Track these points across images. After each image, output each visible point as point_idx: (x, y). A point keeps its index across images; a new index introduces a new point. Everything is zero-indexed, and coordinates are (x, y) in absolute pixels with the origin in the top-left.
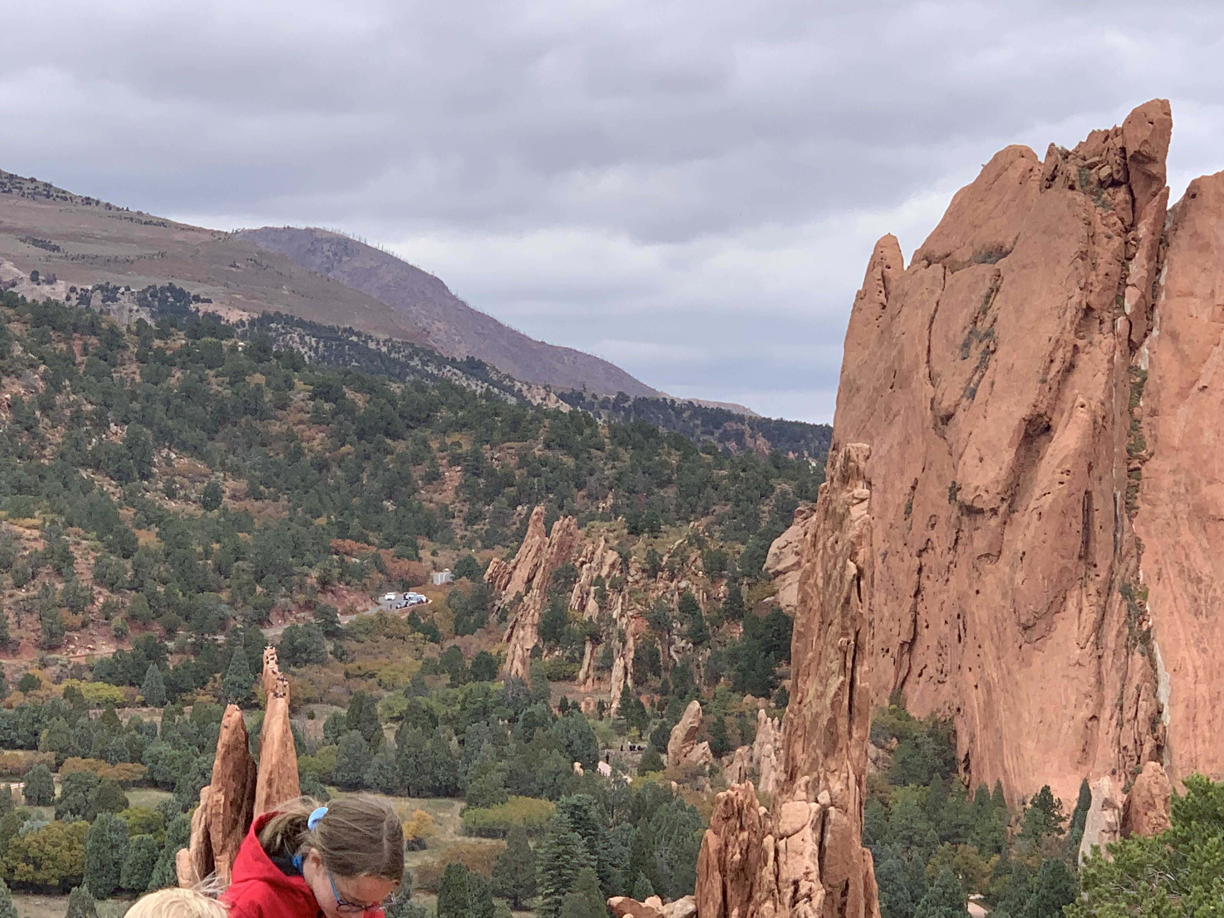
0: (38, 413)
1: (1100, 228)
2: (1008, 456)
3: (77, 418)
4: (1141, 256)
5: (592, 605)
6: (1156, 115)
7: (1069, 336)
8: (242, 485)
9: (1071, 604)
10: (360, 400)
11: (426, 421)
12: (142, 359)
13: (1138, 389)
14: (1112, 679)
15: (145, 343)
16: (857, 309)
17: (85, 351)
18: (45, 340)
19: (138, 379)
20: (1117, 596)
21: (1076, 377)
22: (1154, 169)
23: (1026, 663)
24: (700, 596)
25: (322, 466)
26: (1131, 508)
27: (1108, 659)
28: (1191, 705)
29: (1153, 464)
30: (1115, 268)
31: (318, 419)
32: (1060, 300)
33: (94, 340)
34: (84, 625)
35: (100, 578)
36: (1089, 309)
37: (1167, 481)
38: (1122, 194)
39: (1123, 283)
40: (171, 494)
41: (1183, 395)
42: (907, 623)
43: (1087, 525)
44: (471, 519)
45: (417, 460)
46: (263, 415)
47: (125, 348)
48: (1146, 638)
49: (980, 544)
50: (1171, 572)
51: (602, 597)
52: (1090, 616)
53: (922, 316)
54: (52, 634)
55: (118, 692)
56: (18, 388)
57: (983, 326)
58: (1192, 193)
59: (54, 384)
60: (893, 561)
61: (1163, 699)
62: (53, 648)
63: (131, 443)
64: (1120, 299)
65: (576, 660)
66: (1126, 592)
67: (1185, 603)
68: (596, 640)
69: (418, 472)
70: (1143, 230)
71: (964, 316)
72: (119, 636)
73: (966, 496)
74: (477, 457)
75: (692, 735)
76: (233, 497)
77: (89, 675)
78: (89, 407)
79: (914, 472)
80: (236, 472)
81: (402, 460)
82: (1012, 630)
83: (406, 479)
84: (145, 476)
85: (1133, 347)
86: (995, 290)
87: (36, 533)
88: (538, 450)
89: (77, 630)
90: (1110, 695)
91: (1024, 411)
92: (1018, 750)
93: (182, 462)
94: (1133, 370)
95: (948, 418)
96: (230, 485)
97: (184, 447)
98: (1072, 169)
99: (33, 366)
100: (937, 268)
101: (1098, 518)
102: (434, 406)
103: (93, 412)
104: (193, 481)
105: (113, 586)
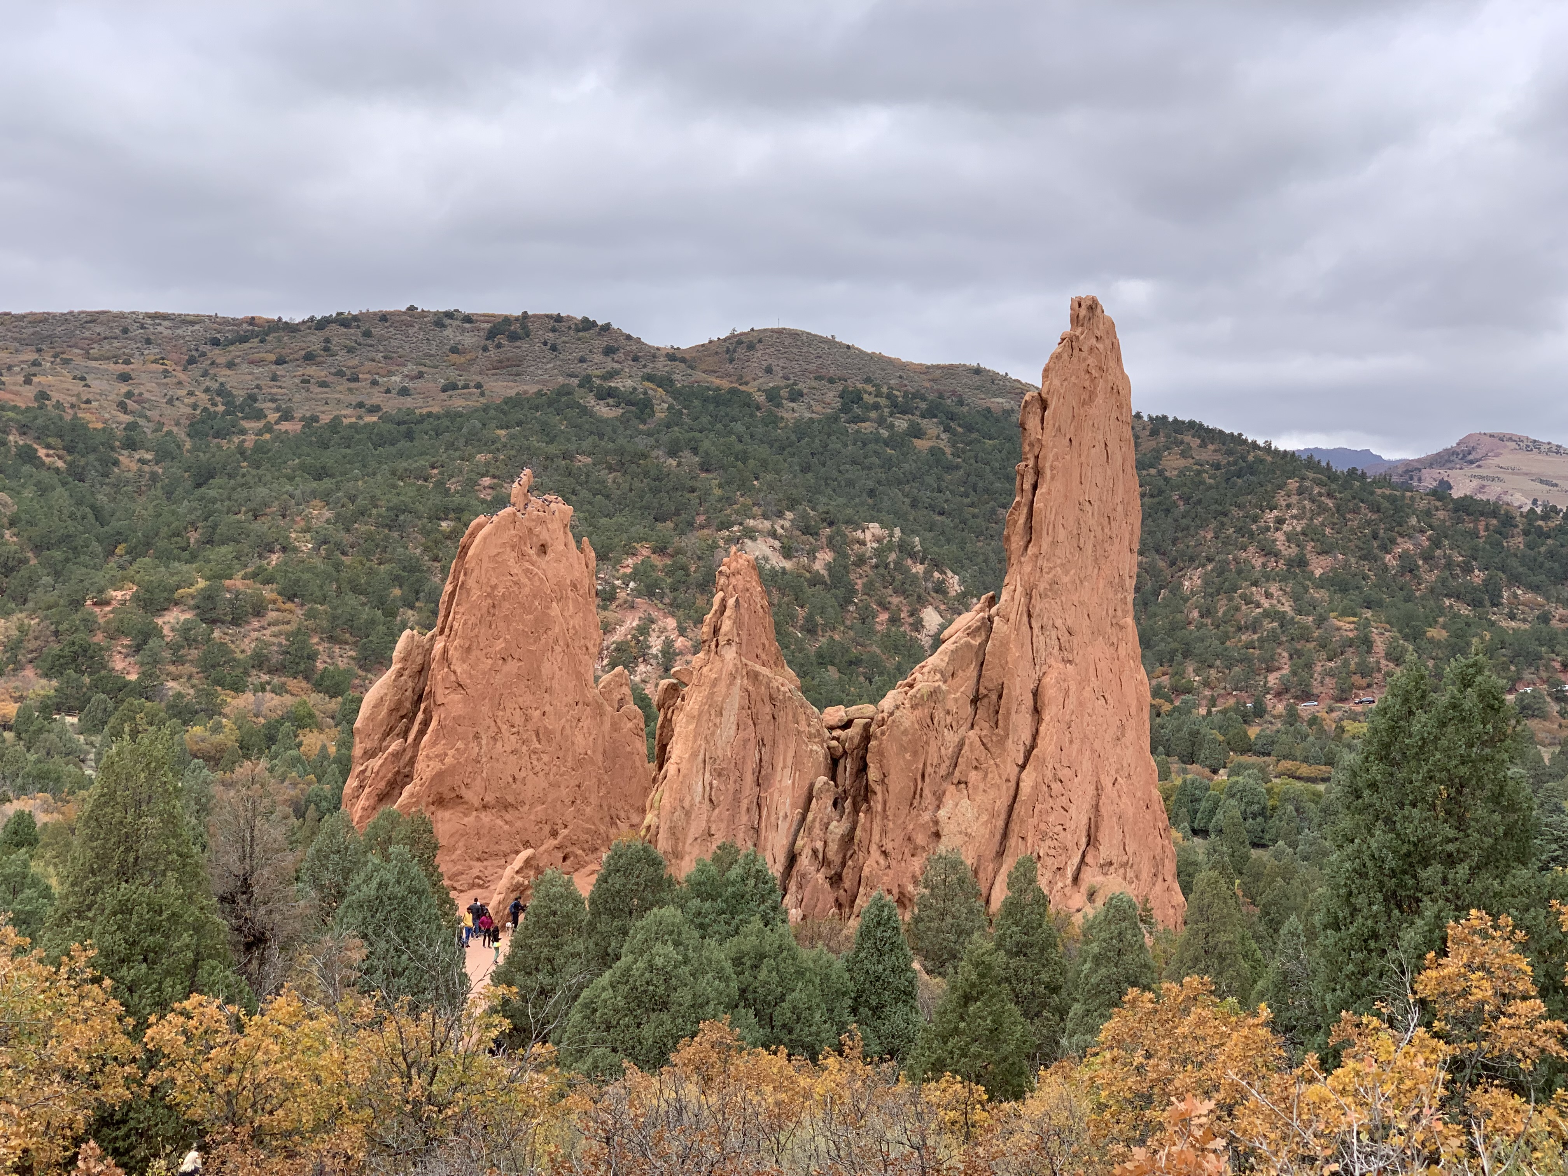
0: (1421, 563)
3: (1449, 565)
17: (1487, 528)
18: (1460, 520)
19: (1522, 546)
33: (1495, 522)
34: (1369, 686)
35: (1388, 656)
40: (1512, 617)
47: (1516, 526)
54: (1343, 691)
56: (1409, 545)
59: (1436, 543)
62: (1342, 700)
63: (1486, 582)
76: (1560, 620)
77: (1362, 718)
78: (1461, 559)
84: (1494, 605)
87: (1352, 626)
89: (1364, 689)
93: (1526, 596)
96: (1559, 612)
97: (1529, 587)
99: (1422, 531)
103: (1463, 562)
104: (1532, 609)
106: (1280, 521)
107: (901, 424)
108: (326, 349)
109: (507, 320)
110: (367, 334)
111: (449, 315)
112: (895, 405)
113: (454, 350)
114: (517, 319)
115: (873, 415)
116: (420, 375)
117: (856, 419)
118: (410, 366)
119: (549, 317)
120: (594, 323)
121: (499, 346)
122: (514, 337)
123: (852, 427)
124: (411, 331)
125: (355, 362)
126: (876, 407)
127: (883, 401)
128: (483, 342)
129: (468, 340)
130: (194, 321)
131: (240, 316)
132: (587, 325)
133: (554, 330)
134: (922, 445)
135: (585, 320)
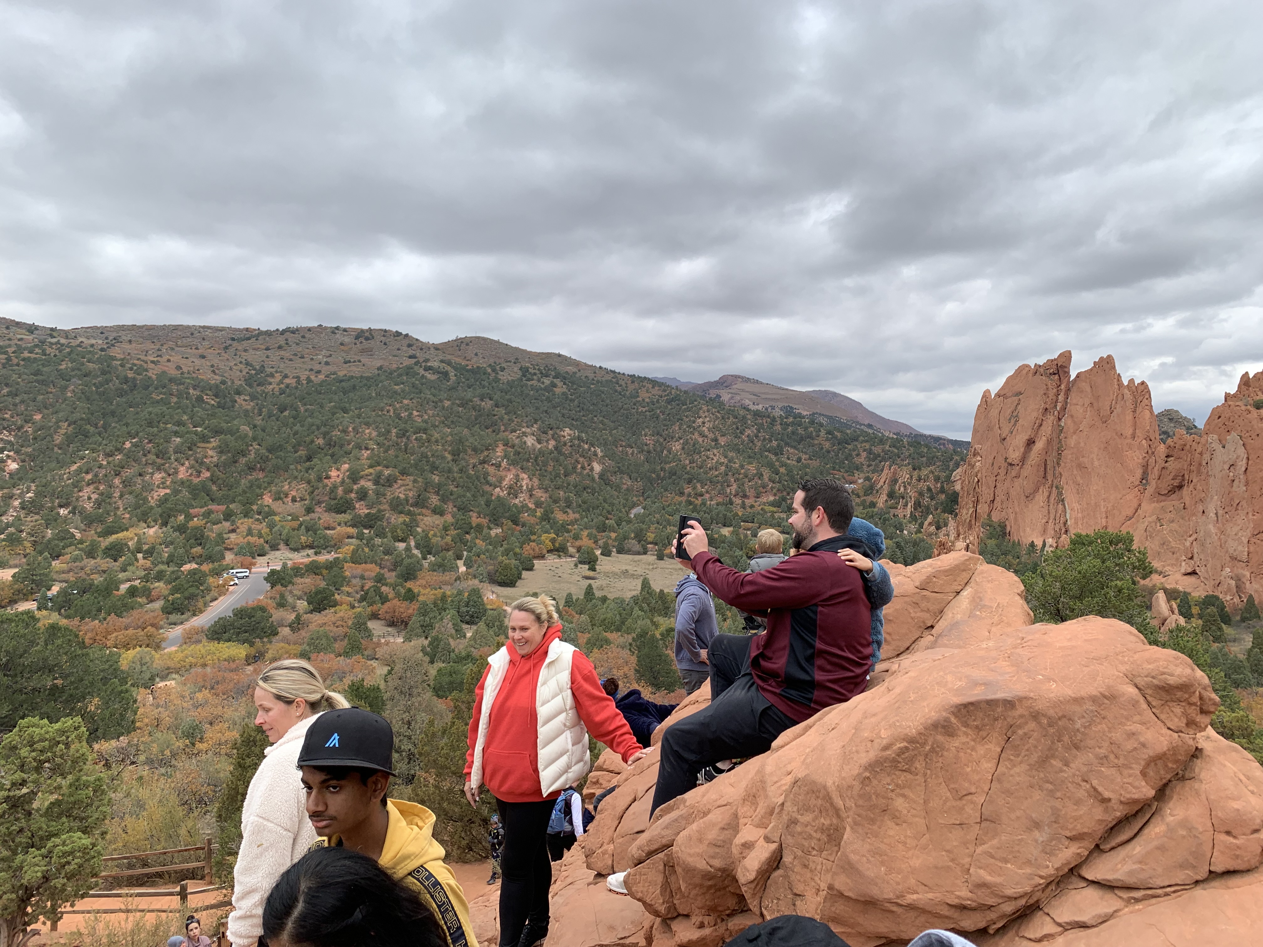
1: (1050, 386)
2: (1022, 450)
3: (765, 439)
4: (1062, 394)
5: (902, 489)
6: (1067, 355)
7: (1041, 417)
8: (807, 456)
9: (1040, 490)
10: (839, 434)
11: (857, 440)
12: (781, 424)
13: (1061, 431)
14: (1053, 512)
15: (782, 420)
16: (978, 409)
17: (766, 422)
18: (756, 419)
20: (1054, 488)
21: (1042, 428)
22: (1066, 370)
23: (1027, 506)
24: (932, 487)
25: (828, 452)
26: (1058, 464)
27: (1051, 506)
28: (1076, 519)
29: (1065, 452)
30: (1054, 398)
31: (827, 439)
32: (1037, 407)
33: (769, 420)
36: (1046, 409)
37: (1070, 456)
38: (1057, 377)
39: (1057, 402)
40: (789, 459)
41: (1074, 433)
42: (992, 495)
43: (1045, 469)
44: (869, 466)
45: (854, 450)
46: (813, 439)
47: (777, 421)
48: (1063, 500)
49: (1014, 473)
50: (1070, 482)
51: (905, 487)
52: (1046, 494)
53: (997, 411)
54: (758, 494)
55: (775, 509)
56: (750, 432)
57: (1015, 414)
58: (1078, 376)
59: (759, 431)
60: (988, 478)
61: (1068, 517)
62: (758, 498)
63: (778, 446)
64: (1056, 406)
65: (898, 503)
66: (1057, 487)
67: (1075, 491)
68: (903, 498)
69: (854, 453)
70: (1063, 387)
71: (1009, 411)
72: (775, 495)
73: (1009, 461)
74: (871, 450)
75: (930, 524)
79: (995, 454)
80: (806, 453)
81: (850, 450)
82: (1023, 497)
83: (851, 455)
84: (782, 454)
85: (1060, 419)
86: (1018, 404)
88: (887, 448)
89: (764, 493)
90: (1052, 516)
91: (1027, 437)
92: (1024, 531)
93: (792, 450)
94: (1059, 426)
95: (1004, 439)
96: (804, 457)
97: (792, 447)
98: (1042, 370)
100: (1002, 398)
101: (1048, 467)
102: (859, 436)
103: (769, 438)
104: (794, 456)
105: (773, 482)
106: (704, 423)
107: (547, 381)
108: (287, 344)
109: (362, 331)
110: (303, 337)
111: (337, 328)
112: (541, 373)
113: (342, 344)
114: (367, 331)
115: (535, 377)
116: (330, 356)
117: (529, 380)
118: (324, 351)
119: (381, 330)
120: (401, 334)
121: (361, 343)
122: (367, 339)
123: (530, 383)
124: (322, 336)
125: (300, 349)
126: (535, 374)
127: (537, 372)
128: (354, 341)
129: (347, 340)
130: (222, 329)
131: (242, 327)
132: (398, 334)
133: (384, 336)
134: (557, 390)
135: (397, 332)
